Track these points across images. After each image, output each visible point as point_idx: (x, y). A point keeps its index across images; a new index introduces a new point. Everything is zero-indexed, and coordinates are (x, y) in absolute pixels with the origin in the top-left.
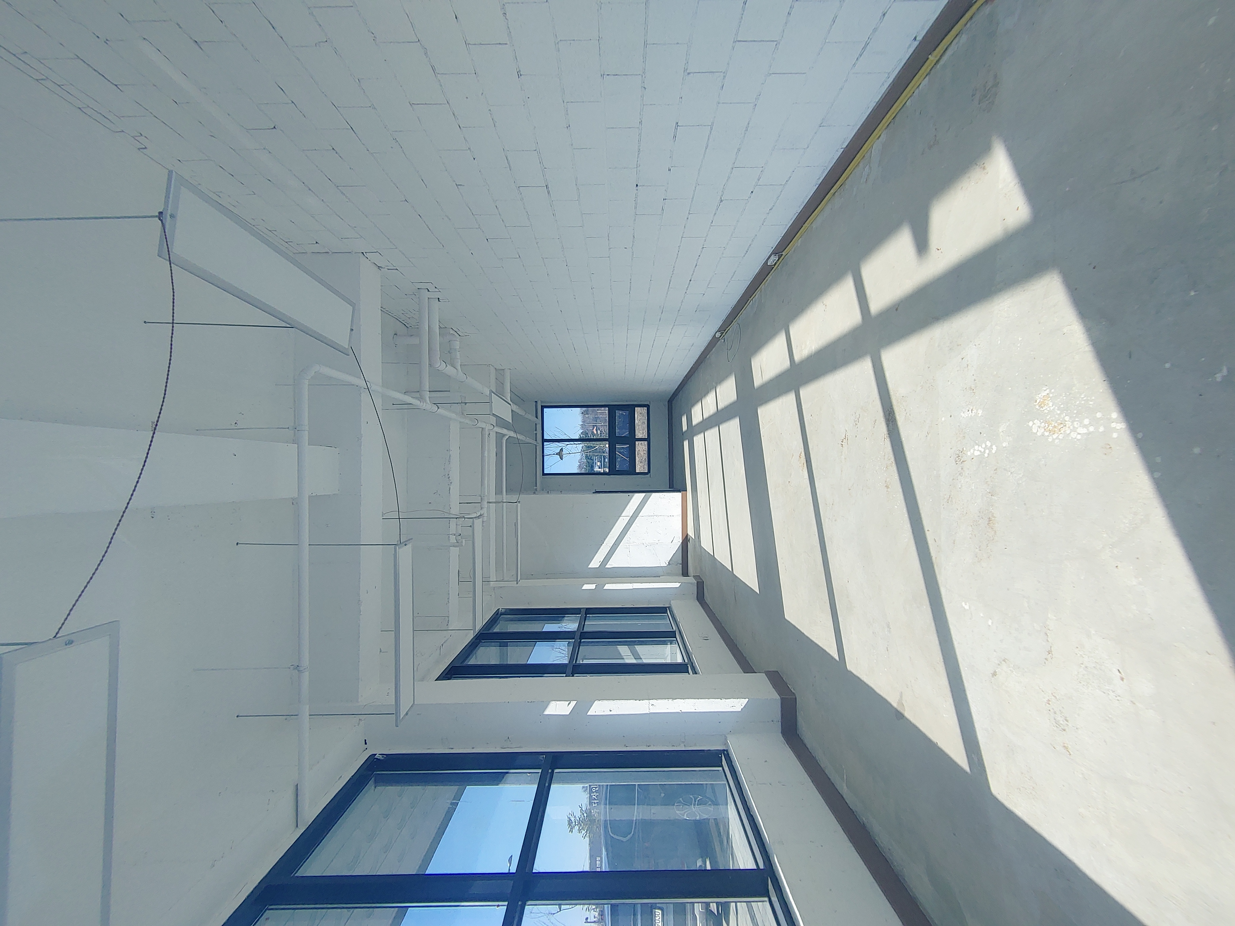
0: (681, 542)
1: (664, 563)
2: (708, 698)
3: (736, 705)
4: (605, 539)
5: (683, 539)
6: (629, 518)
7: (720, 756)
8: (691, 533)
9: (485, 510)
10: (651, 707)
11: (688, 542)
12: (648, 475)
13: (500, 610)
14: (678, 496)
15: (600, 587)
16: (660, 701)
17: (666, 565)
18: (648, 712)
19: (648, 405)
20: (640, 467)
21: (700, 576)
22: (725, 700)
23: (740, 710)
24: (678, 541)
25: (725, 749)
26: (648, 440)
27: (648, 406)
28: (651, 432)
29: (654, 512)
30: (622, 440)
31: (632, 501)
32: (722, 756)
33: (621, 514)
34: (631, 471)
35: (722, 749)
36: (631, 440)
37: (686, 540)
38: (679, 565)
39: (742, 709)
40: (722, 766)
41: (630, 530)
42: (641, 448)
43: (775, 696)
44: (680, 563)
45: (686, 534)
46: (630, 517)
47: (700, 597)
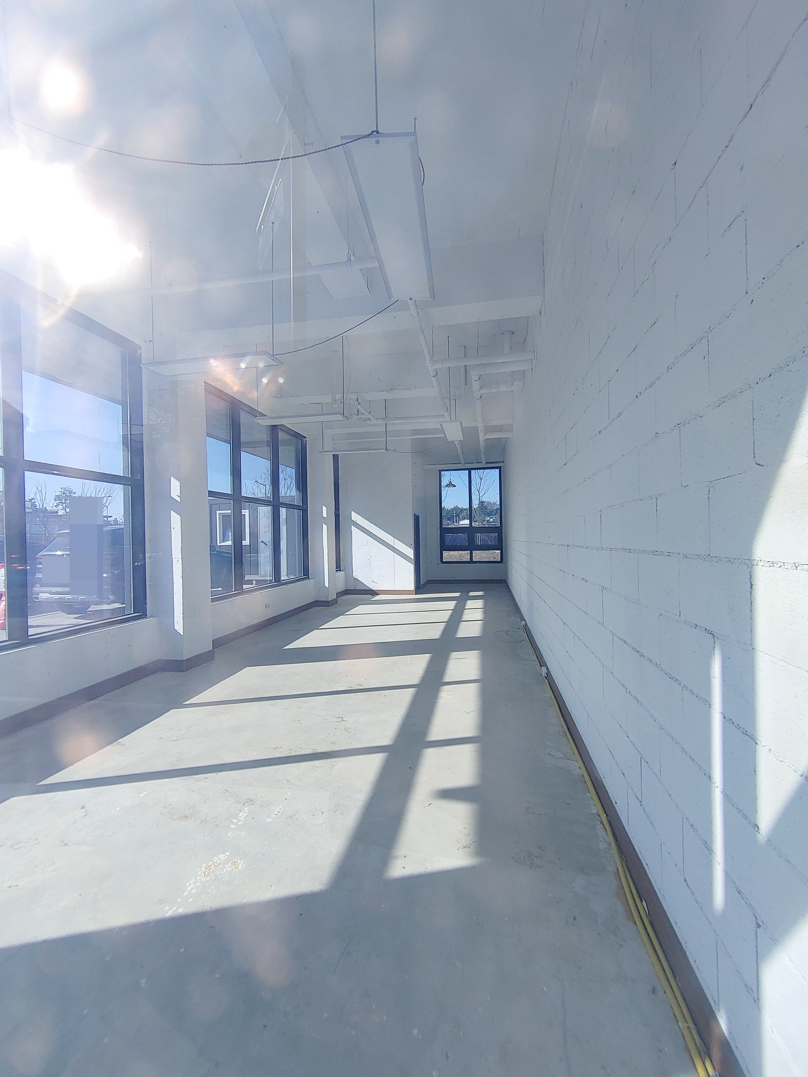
0: (373, 589)
1: (355, 574)
2: (183, 604)
3: (179, 626)
4: (374, 525)
5: (375, 591)
6: (392, 544)
7: (141, 612)
8: (377, 598)
9: (375, 422)
10: (177, 559)
11: (371, 595)
12: (440, 562)
13: (305, 439)
14: (412, 587)
15: (325, 521)
16: (181, 566)
17: (354, 576)
18: (173, 557)
19: (503, 562)
20: (448, 556)
21: (337, 604)
22: (182, 617)
23: (175, 628)
24: (374, 587)
25: (148, 616)
26: (471, 561)
27: (501, 562)
28: (478, 564)
29: (397, 567)
30: (471, 539)
31: (407, 547)
32: (141, 613)
33: (396, 538)
34: (444, 547)
35: (147, 614)
36: (471, 547)
37: (374, 593)
38: (354, 587)
39: (176, 630)
40: (134, 613)
41: (382, 546)
42: (464, 555)
43: (186, 656)
44: (356, 588)
45: (379, 593)
46: (393, 546)
47: (316, 604)
